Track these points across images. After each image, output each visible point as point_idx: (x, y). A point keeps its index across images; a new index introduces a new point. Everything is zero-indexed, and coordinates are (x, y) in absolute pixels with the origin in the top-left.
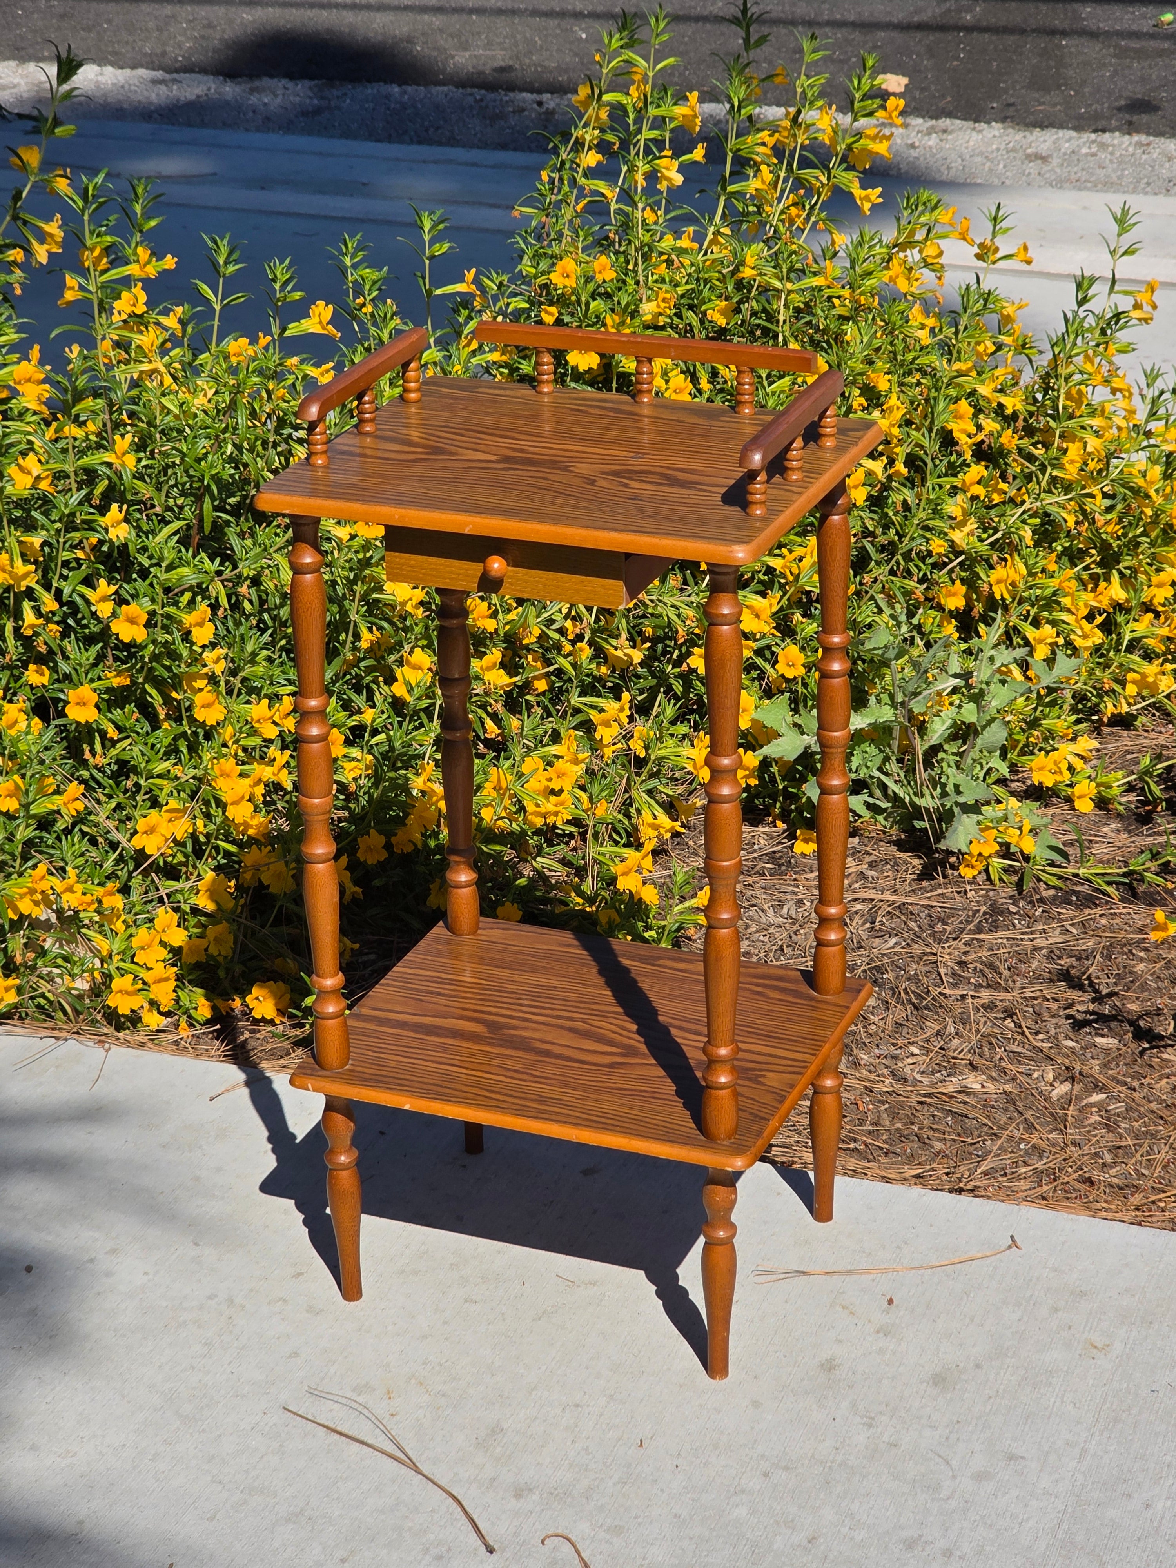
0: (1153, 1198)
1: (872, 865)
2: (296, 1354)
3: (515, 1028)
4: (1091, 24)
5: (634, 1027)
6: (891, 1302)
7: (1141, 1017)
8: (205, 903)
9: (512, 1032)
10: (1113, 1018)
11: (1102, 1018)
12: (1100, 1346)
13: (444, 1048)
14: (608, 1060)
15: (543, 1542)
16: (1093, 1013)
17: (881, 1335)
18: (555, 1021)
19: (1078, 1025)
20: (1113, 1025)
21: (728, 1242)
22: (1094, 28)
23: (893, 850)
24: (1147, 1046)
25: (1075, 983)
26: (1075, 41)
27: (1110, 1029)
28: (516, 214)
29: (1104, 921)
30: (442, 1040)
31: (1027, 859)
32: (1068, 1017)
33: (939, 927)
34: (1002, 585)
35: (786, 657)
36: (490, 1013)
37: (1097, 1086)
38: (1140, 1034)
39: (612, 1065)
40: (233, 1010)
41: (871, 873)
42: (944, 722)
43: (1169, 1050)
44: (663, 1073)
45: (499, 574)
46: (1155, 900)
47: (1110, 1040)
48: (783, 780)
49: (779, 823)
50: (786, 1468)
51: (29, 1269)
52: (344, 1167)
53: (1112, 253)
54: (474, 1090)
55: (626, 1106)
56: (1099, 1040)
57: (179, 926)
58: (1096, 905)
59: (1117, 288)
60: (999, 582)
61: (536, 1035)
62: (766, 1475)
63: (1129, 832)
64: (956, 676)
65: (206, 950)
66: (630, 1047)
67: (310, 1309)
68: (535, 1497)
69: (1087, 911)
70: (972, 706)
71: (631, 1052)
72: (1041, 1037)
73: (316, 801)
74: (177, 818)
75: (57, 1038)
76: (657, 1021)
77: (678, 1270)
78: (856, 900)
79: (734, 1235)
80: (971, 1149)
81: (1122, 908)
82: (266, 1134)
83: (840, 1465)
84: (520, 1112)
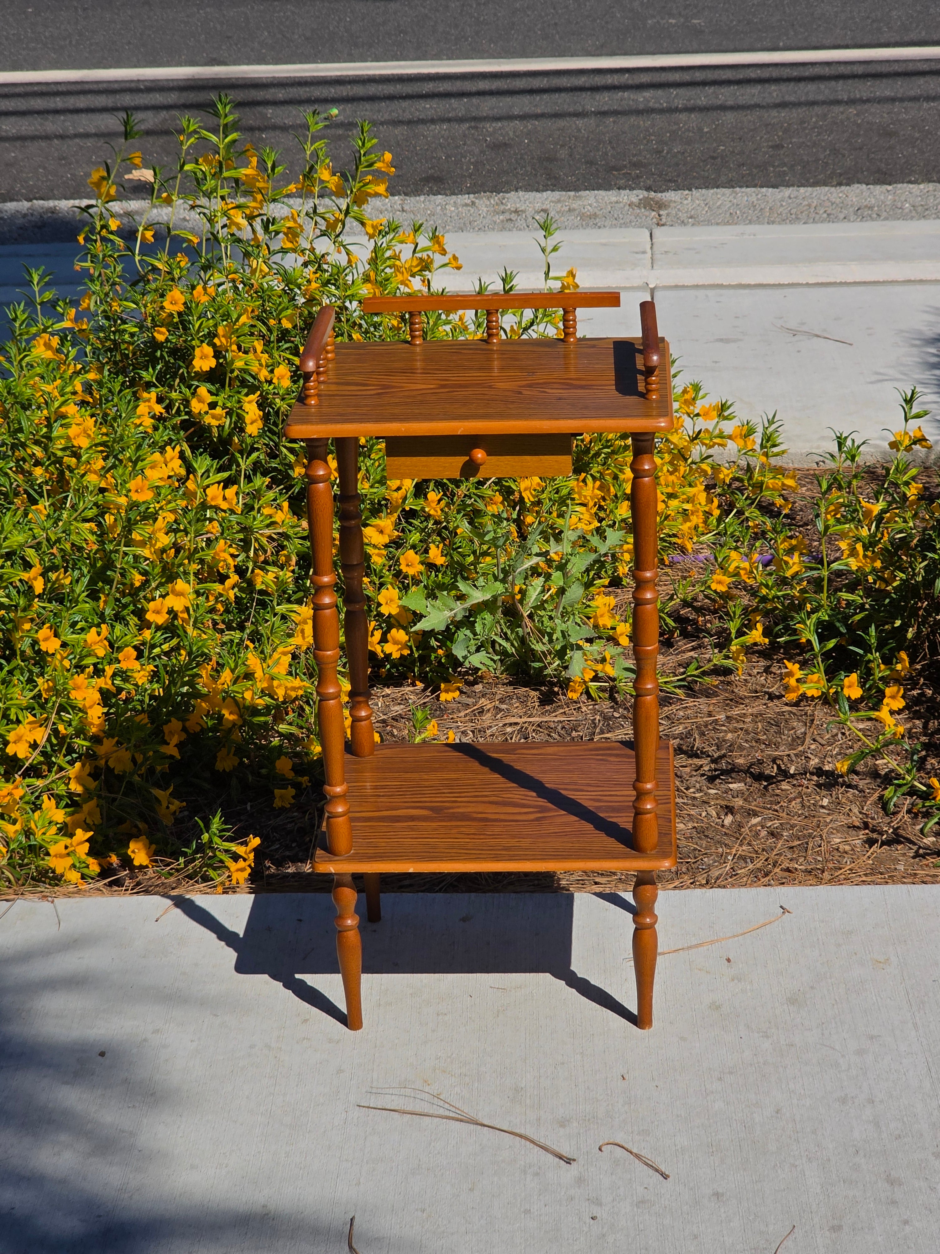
0: (837, 874)
1: (502, 701)
2: (340, 1071)
3: (452, 808)
4: (278, 121)
5: (534, 794)
6: (729, 960)
7: (750, 767)
8: (75, 787)
9: (451, 811)
10: (732, 770)
11: (724, 772)
12: (883, 961)
13: (411, 829)
14: (532, 817)
15: (600, 1149)
16: (716, 770)
17: (736, 981)
18: (475, 799)
19: (711, 779)
20: (733, 775)
21: (652, 926)
22: (282, 124)
23: (510, 689)
24: (765, 784)
25: (693, 754)
26: (272, 134)
27: (732, 778)
28: (77, 268)
29: (681, 713)
30: (406, 824)
31: (614, 680)
32: (703, 775)
33: (574, 734)
34: (528, 492)
35: (406, 559)
36: (426, 802)
37: (749, 814)
38: (759, 777)
39: (537, 819)
40: (112, 864)
41: (504, 707)
42: (535, 590)
43: (783, 783)
44: (577, 819)
45: (479, 461)
46: (710, 694)
47: (739, 785)
48: (417, 650)
49: (417, 683)
50: (731, 1073)
51: (102, 1054)
52: (350, 928)
53: (543, 250)
54: (454, 851)
55: (568, 842)
56: (731, 786)
57: (57, 808)
58: (670, 704)
59: (551, 275)
60: (525, 490)
61: (469, 810)
62: (720, 1079)
63: (662, 654)
64: (537, 555)
65: (85, 821)
66: (541, 806)
67: (330, 1041)
68: (575, 1124)
69: (666, 708)
70: (559, 573)
71: (543, 810)
72: (692, 790)
73: (329, 653)
74: (34, 728)
75: (7, 900)
76: (547, 788)
77: (572, 968)
78: (505, 725)
79: (655, 922)
80: (696, 865)
81: (690, 702)
82: (214, 936)
83: (764, 1064)
84: (497, 858)
